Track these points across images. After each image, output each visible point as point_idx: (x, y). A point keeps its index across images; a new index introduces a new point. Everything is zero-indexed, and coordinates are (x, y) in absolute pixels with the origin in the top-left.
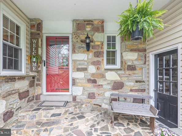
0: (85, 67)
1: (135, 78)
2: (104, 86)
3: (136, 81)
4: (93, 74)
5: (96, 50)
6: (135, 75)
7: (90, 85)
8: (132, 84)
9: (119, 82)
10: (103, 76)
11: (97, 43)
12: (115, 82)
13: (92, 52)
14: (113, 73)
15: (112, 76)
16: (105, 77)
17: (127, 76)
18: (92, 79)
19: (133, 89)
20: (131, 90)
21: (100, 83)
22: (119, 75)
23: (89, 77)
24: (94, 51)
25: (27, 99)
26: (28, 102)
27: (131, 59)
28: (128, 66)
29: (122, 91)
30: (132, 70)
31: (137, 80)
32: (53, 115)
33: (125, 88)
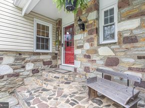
0: (82, 44)
1: (137, 53)
2: (97, 62)
3: (138, 57)
4: (88, 50)
5: (90, 29)
6: (136, 49)
7: (86, 60)
8: (132, 60)
9: (112, 58)
10: (96, 52)
11: (90, 23)
12: (108, 58)
13: (86, 31)
14: (106, 48)
15: (105, 52)
16: (98, 53)
17: (123, 50)
18: (87, 54)
19: (132, 67)
20: (130, 69)
21: (94, 59)
22: (113, 50)
23: (85, 53)
24: (88, 30)
25: (50, 66)
26: (50, 67)
27: (129, 29)
28: (124, 38)
29: (117, 68)
30: (130, 43)
31: (140, 55)
32: (55, 77)
33: (120, 65)
